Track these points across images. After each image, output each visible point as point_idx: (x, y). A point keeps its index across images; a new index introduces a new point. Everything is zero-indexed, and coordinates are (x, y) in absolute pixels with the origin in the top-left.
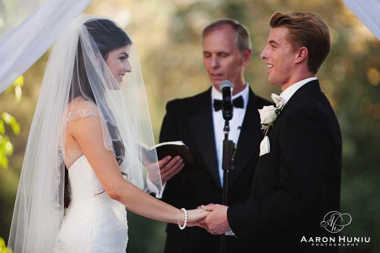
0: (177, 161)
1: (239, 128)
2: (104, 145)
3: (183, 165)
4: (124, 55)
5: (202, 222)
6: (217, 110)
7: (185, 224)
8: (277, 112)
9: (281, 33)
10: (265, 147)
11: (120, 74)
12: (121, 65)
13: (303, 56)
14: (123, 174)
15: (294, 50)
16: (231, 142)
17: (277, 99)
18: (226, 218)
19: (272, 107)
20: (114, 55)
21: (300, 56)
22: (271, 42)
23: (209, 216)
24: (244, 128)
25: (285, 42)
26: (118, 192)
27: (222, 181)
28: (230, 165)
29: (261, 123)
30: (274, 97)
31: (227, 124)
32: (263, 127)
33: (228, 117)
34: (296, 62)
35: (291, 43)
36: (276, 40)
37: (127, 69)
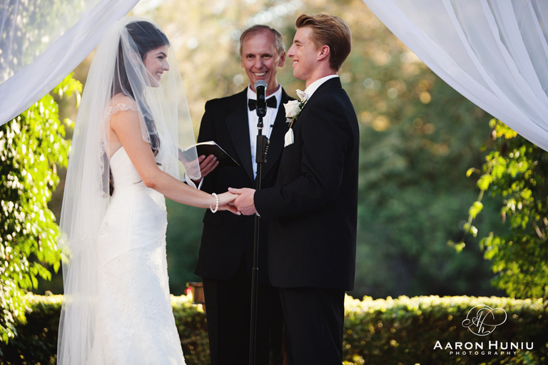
0: (212, 159)
1: (271, 126)
2: (142, 137)
3: (218, 162)
4: (162, 55)
5: (231, 204)
6: (251, 110)
7: (217, 207)
8: (300, 107)
9: (305, 33)
10: (289, 138)
11: (158, 72)
12: (159, 63)
13: (325, 53)
14: (158, 164)
15: (317, 48)
16: (265, 137)
17: (301, 95)
18: (252, 202)
19: (296, 101)
20: (152, 55)
21: (322, 53)
22: (296, 41)
23: (238, 199)
24: (275, 127)
25: (308, 41)
26: (153, 181)
27: (255, 175)
28: (263, 158)
29: (286, 116)
30: (299, 92)
31: (261, 120)
32: (288, 120)
33: (261, 115)
34: (319, 59)
35: (314, 42)
36: (300, 40)
37: (164, 67)
